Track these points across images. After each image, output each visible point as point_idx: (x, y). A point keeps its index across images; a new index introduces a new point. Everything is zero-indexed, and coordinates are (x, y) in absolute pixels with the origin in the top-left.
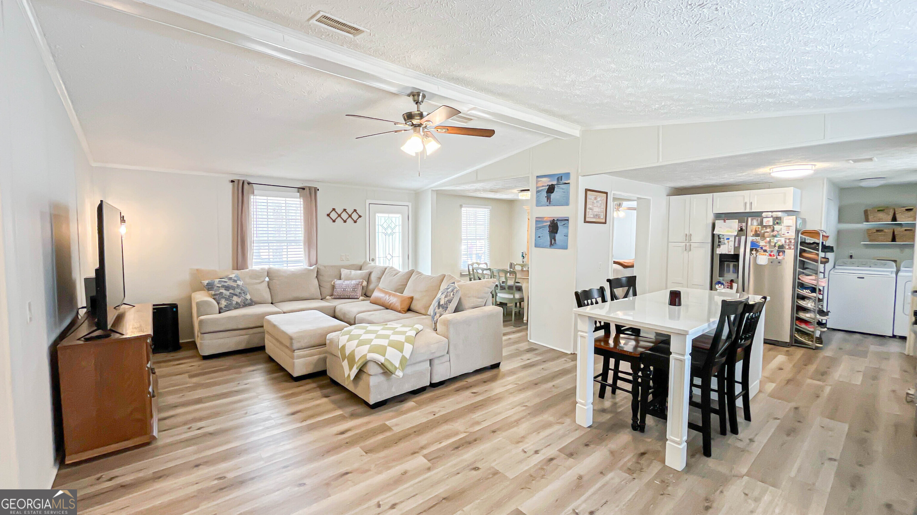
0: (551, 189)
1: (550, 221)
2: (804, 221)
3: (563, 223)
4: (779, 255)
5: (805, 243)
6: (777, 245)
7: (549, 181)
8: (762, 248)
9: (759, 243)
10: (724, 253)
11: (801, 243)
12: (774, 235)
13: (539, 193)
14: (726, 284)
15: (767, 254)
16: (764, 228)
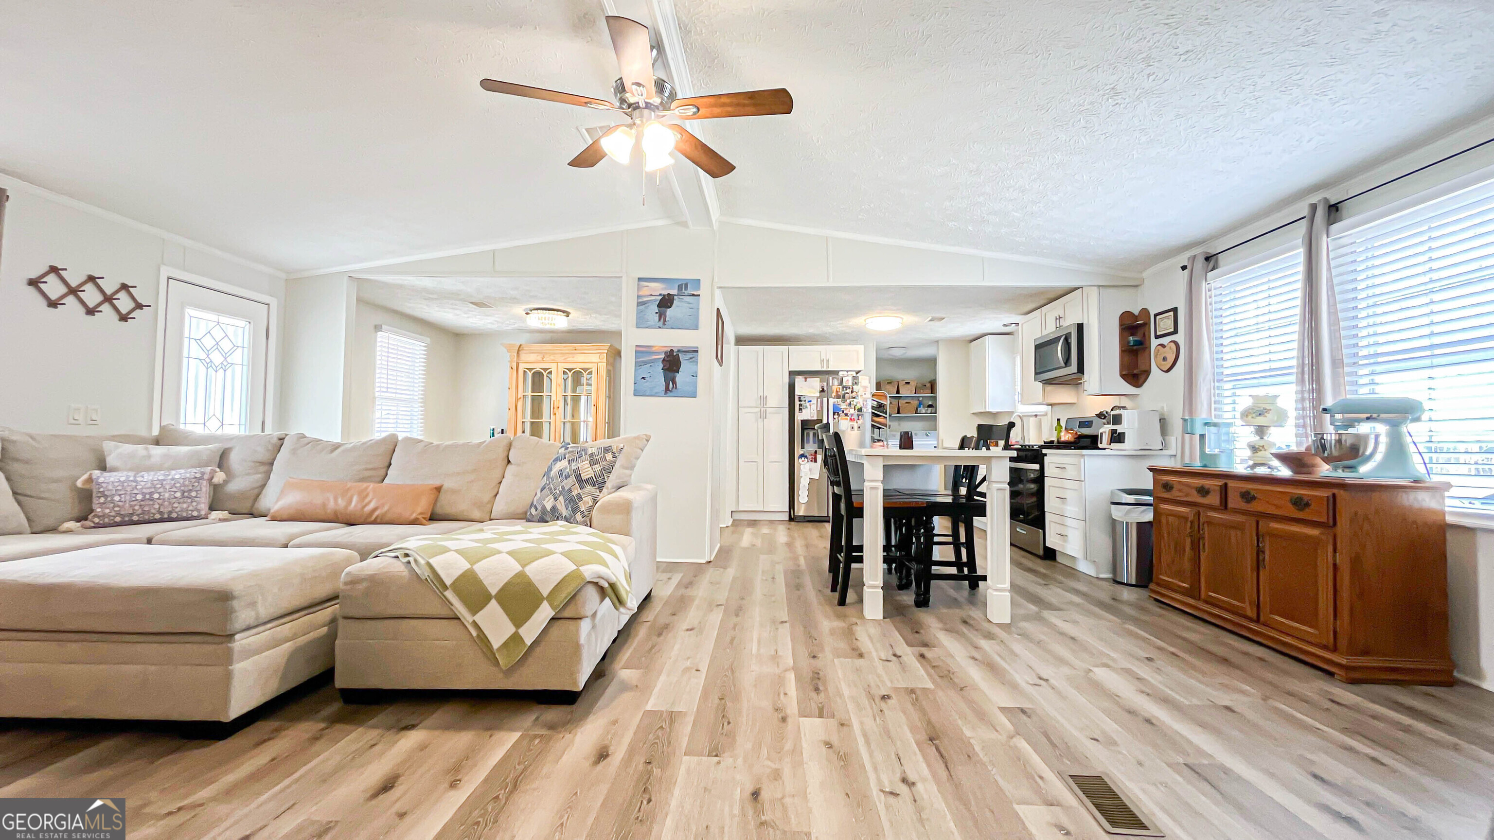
0: (666, 302)
1: (666, 353)
3: (689, 355)
4: (858, 419)
6: (856, 408)
7: (663, 289)
8: (843, 412)
9: (841, 406)
10: (806, 418)
11: (872, 406)
12: (854, 396)
13: (644, 306)
14: (810, 457)
15: (848, 418)
16: (845, 389)
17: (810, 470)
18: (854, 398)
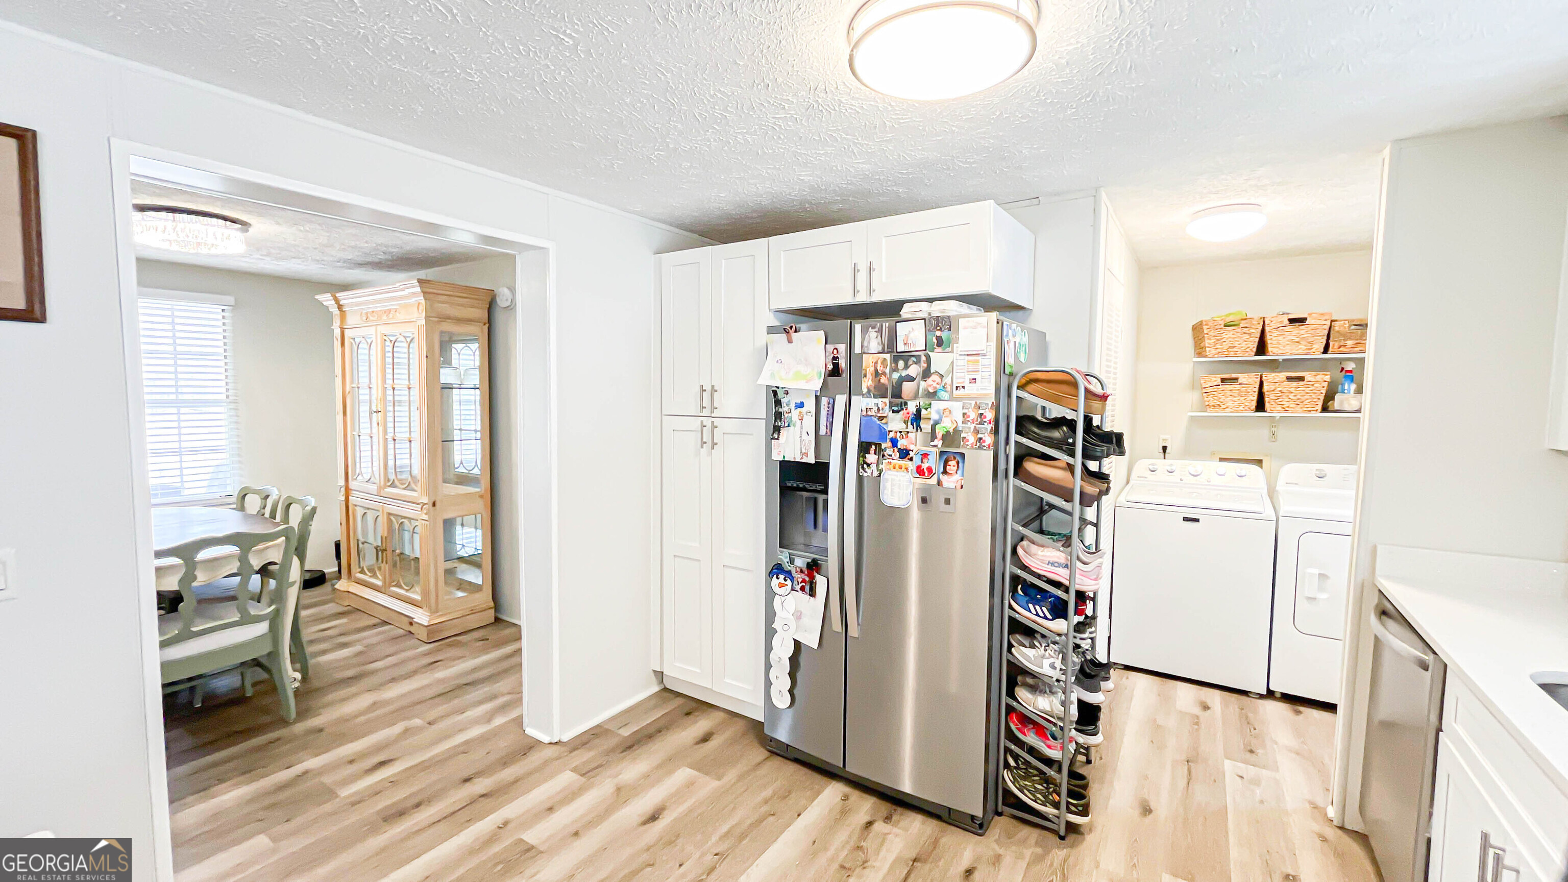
2: (1040, 341)
4: (945, 472)
5: (1033, 420)
6: (940, 432)
8: (894, 442)
9: (886, 423)
10: (791, 457)
11: (1020, 420)
12: (931, 391)
14: (799, 577)
15: (912, 466)
16: (901, 364)
17: (798, 616)
18: (933, 395)
